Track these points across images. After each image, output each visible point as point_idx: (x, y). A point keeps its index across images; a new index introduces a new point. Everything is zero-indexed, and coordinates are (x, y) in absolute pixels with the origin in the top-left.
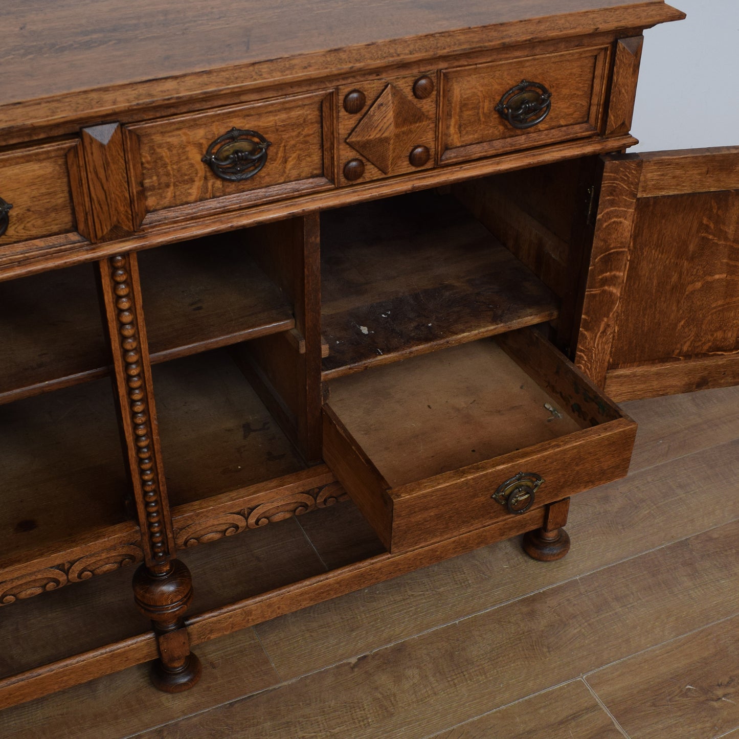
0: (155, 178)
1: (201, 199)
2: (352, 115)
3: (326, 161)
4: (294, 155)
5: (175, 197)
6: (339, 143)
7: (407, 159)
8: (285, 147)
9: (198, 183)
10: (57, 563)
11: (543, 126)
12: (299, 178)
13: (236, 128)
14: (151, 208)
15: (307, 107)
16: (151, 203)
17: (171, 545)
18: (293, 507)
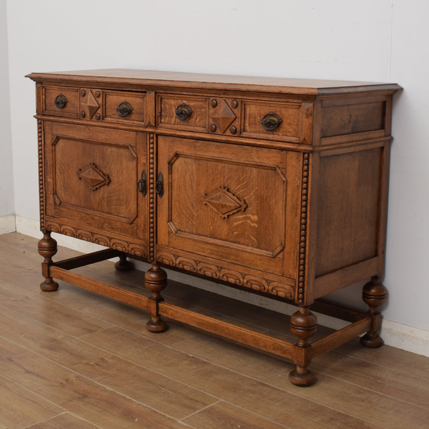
0: (164, 113)
1: (174, 124)
2: (214, 108)
3: (206, 122)
4: (199, 118)
5: (168, 121)
6: (209, 117)
7: (229, 130)
8: (196, 114)
9: (174, 118)
10: (127, 240)
11: (280, 134)
12: (200, 126)
13: (184, 103)
14: (162, 122)
15: (203, 102)
16: (163, 121)
17: (155, 257)
18: (190, 265)
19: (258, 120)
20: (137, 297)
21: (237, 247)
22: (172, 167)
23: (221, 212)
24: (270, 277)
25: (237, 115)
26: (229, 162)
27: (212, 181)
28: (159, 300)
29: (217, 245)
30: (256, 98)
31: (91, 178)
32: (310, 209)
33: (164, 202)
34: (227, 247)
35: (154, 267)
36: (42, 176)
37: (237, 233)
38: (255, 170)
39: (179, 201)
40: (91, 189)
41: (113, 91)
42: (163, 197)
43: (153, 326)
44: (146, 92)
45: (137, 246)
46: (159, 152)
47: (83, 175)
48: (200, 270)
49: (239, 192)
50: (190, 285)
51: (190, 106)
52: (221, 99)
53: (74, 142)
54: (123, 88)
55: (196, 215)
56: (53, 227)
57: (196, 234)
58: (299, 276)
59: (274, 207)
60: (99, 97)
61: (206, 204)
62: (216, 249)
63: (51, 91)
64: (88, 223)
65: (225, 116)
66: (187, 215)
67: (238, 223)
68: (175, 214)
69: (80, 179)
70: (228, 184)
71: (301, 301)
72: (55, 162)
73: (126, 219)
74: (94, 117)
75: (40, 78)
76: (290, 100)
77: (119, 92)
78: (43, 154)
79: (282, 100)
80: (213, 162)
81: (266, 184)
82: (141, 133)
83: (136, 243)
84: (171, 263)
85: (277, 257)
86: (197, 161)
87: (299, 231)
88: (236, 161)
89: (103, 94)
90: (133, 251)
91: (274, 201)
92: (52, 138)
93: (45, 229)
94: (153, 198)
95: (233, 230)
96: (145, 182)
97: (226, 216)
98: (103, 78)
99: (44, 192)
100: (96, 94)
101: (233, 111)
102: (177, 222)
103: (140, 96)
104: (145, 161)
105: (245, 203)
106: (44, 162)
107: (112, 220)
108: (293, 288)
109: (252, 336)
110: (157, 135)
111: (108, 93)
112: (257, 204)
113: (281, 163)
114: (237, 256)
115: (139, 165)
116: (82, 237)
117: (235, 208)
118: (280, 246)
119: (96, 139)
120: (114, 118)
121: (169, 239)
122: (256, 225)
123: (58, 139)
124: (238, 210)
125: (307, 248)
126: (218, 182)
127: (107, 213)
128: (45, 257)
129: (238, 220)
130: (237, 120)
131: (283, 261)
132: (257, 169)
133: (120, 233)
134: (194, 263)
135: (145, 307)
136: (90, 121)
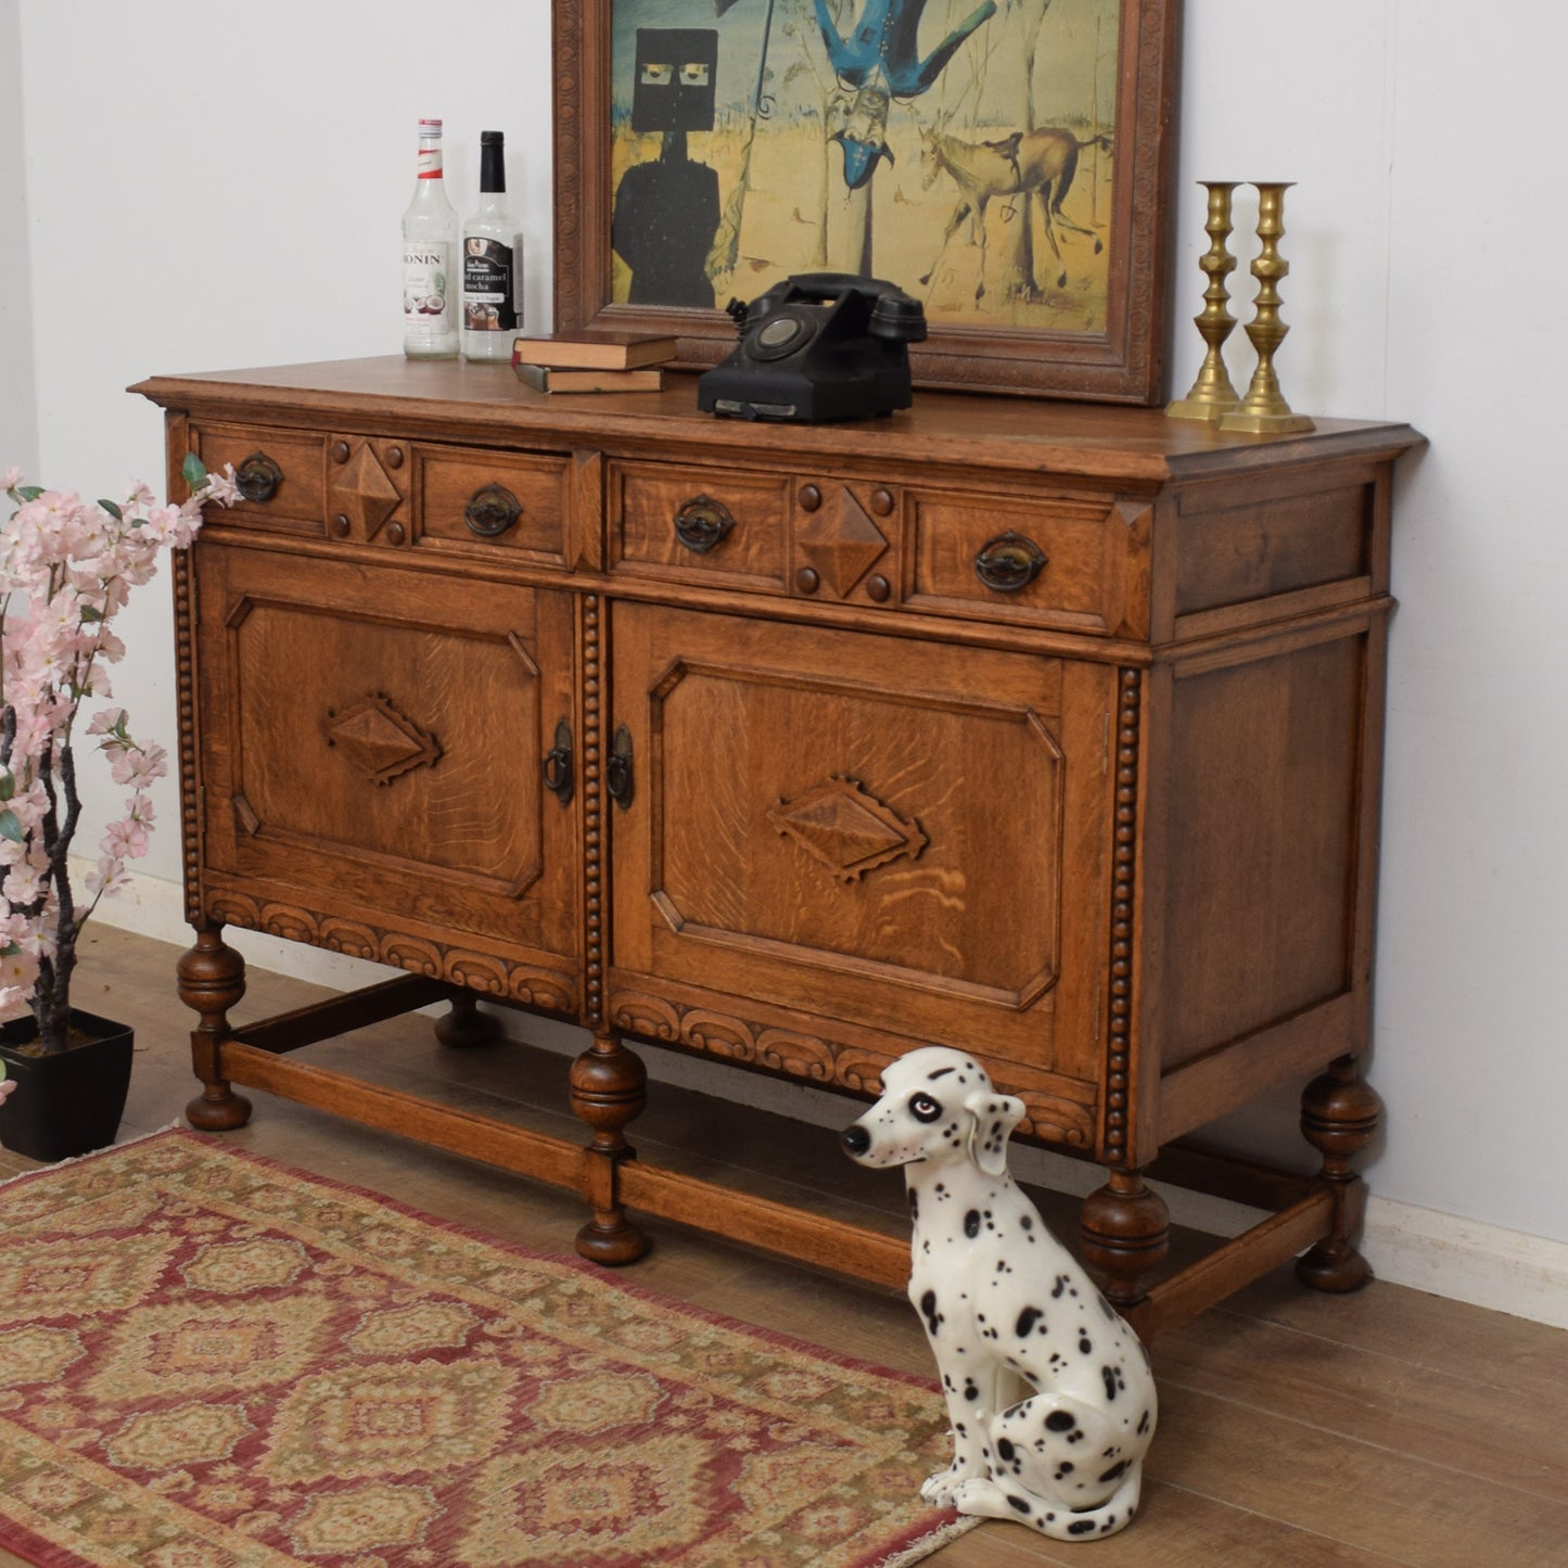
0: (634, 525)
1: (671, 564)
2: (810, 514)
3: (784, 560)
4: (757, 545)
5: (648, 552)
6: (793, 543)
7: (864, 586)
8: (749, 531)
9: (670, 545)
10: (503, 954)
11: (1040, 603)
12: (760, 574)
13: (704, 495)
14: (627, 556)
15: (772, 493)
16: (629, 551)
17: (605, 1009)
18: (731, 1037)
19: (964, 557)
21: (893, 975)
22: (662, 709)
23: (836, 862)
24: (1010, 1076)
25: (892, 539)
26: (863, 694)
27: (806, 755)
28: (622, 1154)
29: (823, 970)
30: (958, 484)
31: (372, 744)
32: (1144, 850)
33: (635, 826)
34: (859, 977)
35: (602, 1045)
36: (190, 732)
37: (895, 931)
38: (954, 723)
39: (689, 823)
40: (371, 780)
41: (450, 449)
42: (632, 810)
43: (602, 1245)
44: (568, 455)
45: (542, 976)
46: (615, 656)
47: (342, 730)
48: (767, 1053)
49: (899, 795)
50: (702, 1090)
51: (727, 505)
52: (834, 484)
53: (306, 616)
54: (489, 438)
55: (750, 871)
56: (231, 908)
57: (749, 934)
58: (1110, 1072)
59: (1020, 843)
60: (399, 464)
61: (784, 834)
62: (821, 984)
63: (222, 441)
64: (362, 897)
65: (851, 542)
66: (719, 870)
67: (897, 896)
68: (676, 865)
69: (332, 743)
70: (860, 765)
71: (1115, 1152)
72: (239, 685)
73: (500, 883)
74: (383, 535)
75: (184, 397)
76: (1073, 494)
77: (473, 451)
78: (194, 656)
79: (1045, 492)
80: (807, 694)
81: (994, 768)
82: (551, 593)
83: (540, 963)
84: (664, 1031)
85: (1035, 1011)
86: (752, 690)
87: (1108, 924)
88: (887, 691)
89: (413, 457)
90: (525, 990)
91: (1020, 824)
92: (228, 603)
93: (203, 917)
94: (596, 812)
95: (881, 920)
96: (568, 757)
97: (855, 873)
98: (416, 404)
99: (200, 789)
100: (388, 456)
101: (878, 524)
102: (682, 894)
103: (547, 468)
104: (567, 689)
105: (921, 830)
106: (199, 685)
107: (450, 885)
108: (1088, 1112)
110: (611, 600)
111: (431, 455)
112: (964, 832)
113: (1044, 698)
114: (894, 1007)
115: (546, 701)
116: (341, 943)
117: (887, 847)
118: (1041, 971)
119: (389, 609)
121: (654, 950)
122: (960, 905)
123: (249, 604)
124: (897, 852)
125: (1136, 980)
126: (826, 759)
127: (430, 863)
128: (204, 1013)
129: (899, 886)
130: (891, 554)
131: (1054, 1021)
132: (962, 718)
133: (477, 930)
134: (742, 1029)
135: (572, 1179)
136: (369, 547)
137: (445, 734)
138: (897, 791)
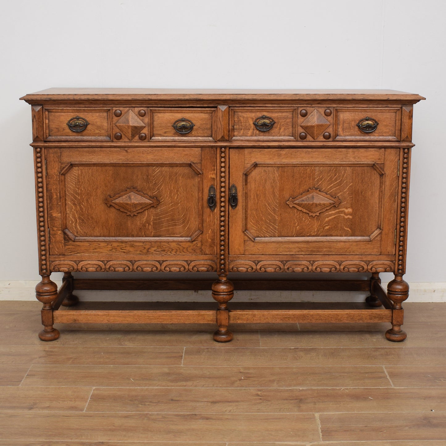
0: (238, 126)
1: (251, 136)
2: (303, 117)
3: (294, 131)
4: (283, 128)
5: (243, 133)
6: (298, 126)
7: (323, 136)
8: (280, 124)
9: (251, 131)
10: (186, 259)
11: (376, 134)
12: (284, 136)
13: (264, 115)
15: (288, 113)
16: (235, 134)
17: (227, 267)
18: (275, 267)
19: (353, 125)
20: (199, 314)
22: (247, 178)
23: (311, 212)
24: (369, 258)
25: (332, 122)
26: (320, 165)
27: (300, 184)
28: (229, 309)
29: (308, 242)
31: (133, 203)
33: (237, 213)
34: (319, 242)
35: (223, 279)
36: (42, 212)
37: (329, 228)
38: (349, 169)
39: (257, 209)
42: (237, 208)
44: (216, 107)
45: (202, 262)
47: (116, 201)
48: (288, 268)
51: (273, 118)
52: (312, 109)
54: (182, 104)
55: (279, 219)
56: (63, 266)
57: (279, 237)
58: (399, 251)
59: (370, 198)
60: (144, 115)
61: (292, 207)
62: (305, 246)
63: (58, 114)
64: (124, 252)
66: (268, 221)
67: (330, 218)
69: (110, 206)
70: (318, 184)
71: (400, 271)
72: (65, 193)
74: (137, 138)
76: (389, 106)
77: (175, 109)
78: (45, 186)
80: (300, 167)
81: (362, 179)
82: (208, 149)
83: (201, 259)
84: (250, 270)
85: (374, 240)
86: (280, 168)
88: (329, 163)
89: (150, 112)
90: (195, 268)
91: (370, 193)
92: (62, 167)
93: (48, 271)
94: (224, 211)
95: (325, 225)
97: (317, 214)
99: (47, 230)
100: (139, 113)
101: (326, 118)
102: (254, 230)
103: (206, 112)
104: (214, 176)
105: (339, 199)
106: (47, 195)
107: (164, 242)
108: (392, 262)
109: (347, 314)
110: (230, 148)
111: (157, 111)
112: (352, 198)
113: (379, 159)
114: (330, 248)
116: (115, 268)
117: (329, 205)
118: (376, 230)
119: (138, 161)
120: (166, 136)
121: (244, 247)
122: (351, 217)
123: (72, 166)
124: (332, 206)
126: (306, 185)
127: (154, 237)
129: (331, 215)
131: (381, 242)
132: (352, 168)
133: (175, 254)
134: (279, 263)
135: (211, 321)
136: (130, 142)
137: (161, 197)
138: (331, 190)
